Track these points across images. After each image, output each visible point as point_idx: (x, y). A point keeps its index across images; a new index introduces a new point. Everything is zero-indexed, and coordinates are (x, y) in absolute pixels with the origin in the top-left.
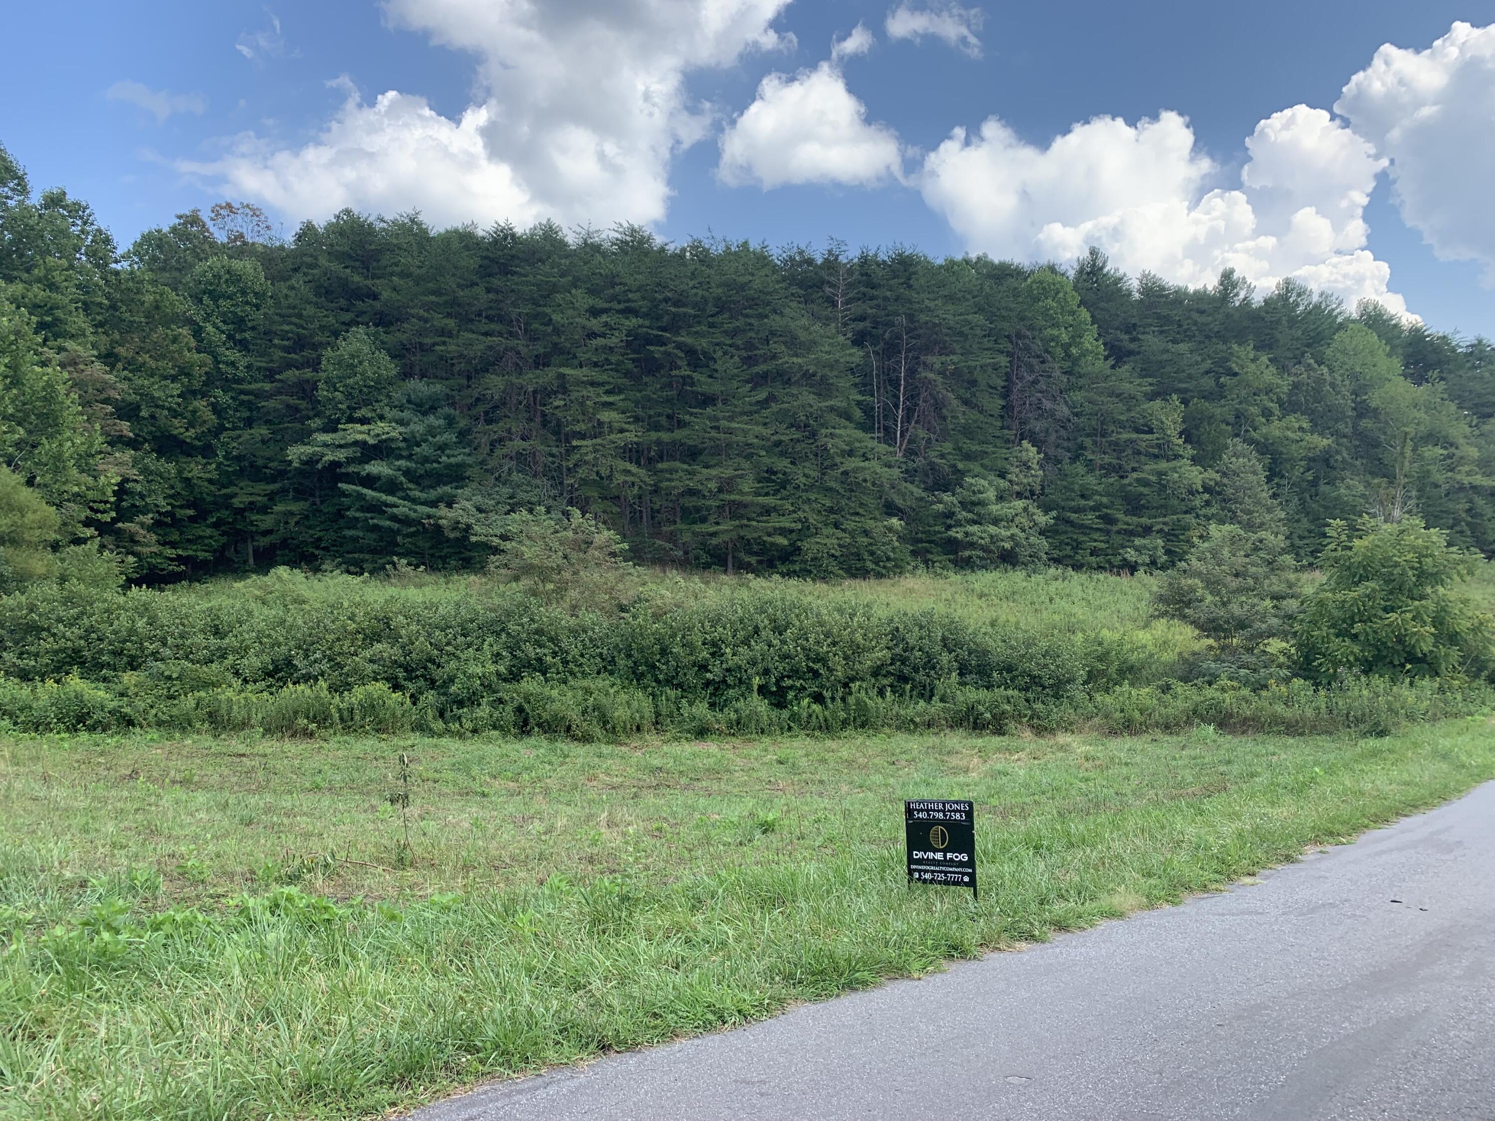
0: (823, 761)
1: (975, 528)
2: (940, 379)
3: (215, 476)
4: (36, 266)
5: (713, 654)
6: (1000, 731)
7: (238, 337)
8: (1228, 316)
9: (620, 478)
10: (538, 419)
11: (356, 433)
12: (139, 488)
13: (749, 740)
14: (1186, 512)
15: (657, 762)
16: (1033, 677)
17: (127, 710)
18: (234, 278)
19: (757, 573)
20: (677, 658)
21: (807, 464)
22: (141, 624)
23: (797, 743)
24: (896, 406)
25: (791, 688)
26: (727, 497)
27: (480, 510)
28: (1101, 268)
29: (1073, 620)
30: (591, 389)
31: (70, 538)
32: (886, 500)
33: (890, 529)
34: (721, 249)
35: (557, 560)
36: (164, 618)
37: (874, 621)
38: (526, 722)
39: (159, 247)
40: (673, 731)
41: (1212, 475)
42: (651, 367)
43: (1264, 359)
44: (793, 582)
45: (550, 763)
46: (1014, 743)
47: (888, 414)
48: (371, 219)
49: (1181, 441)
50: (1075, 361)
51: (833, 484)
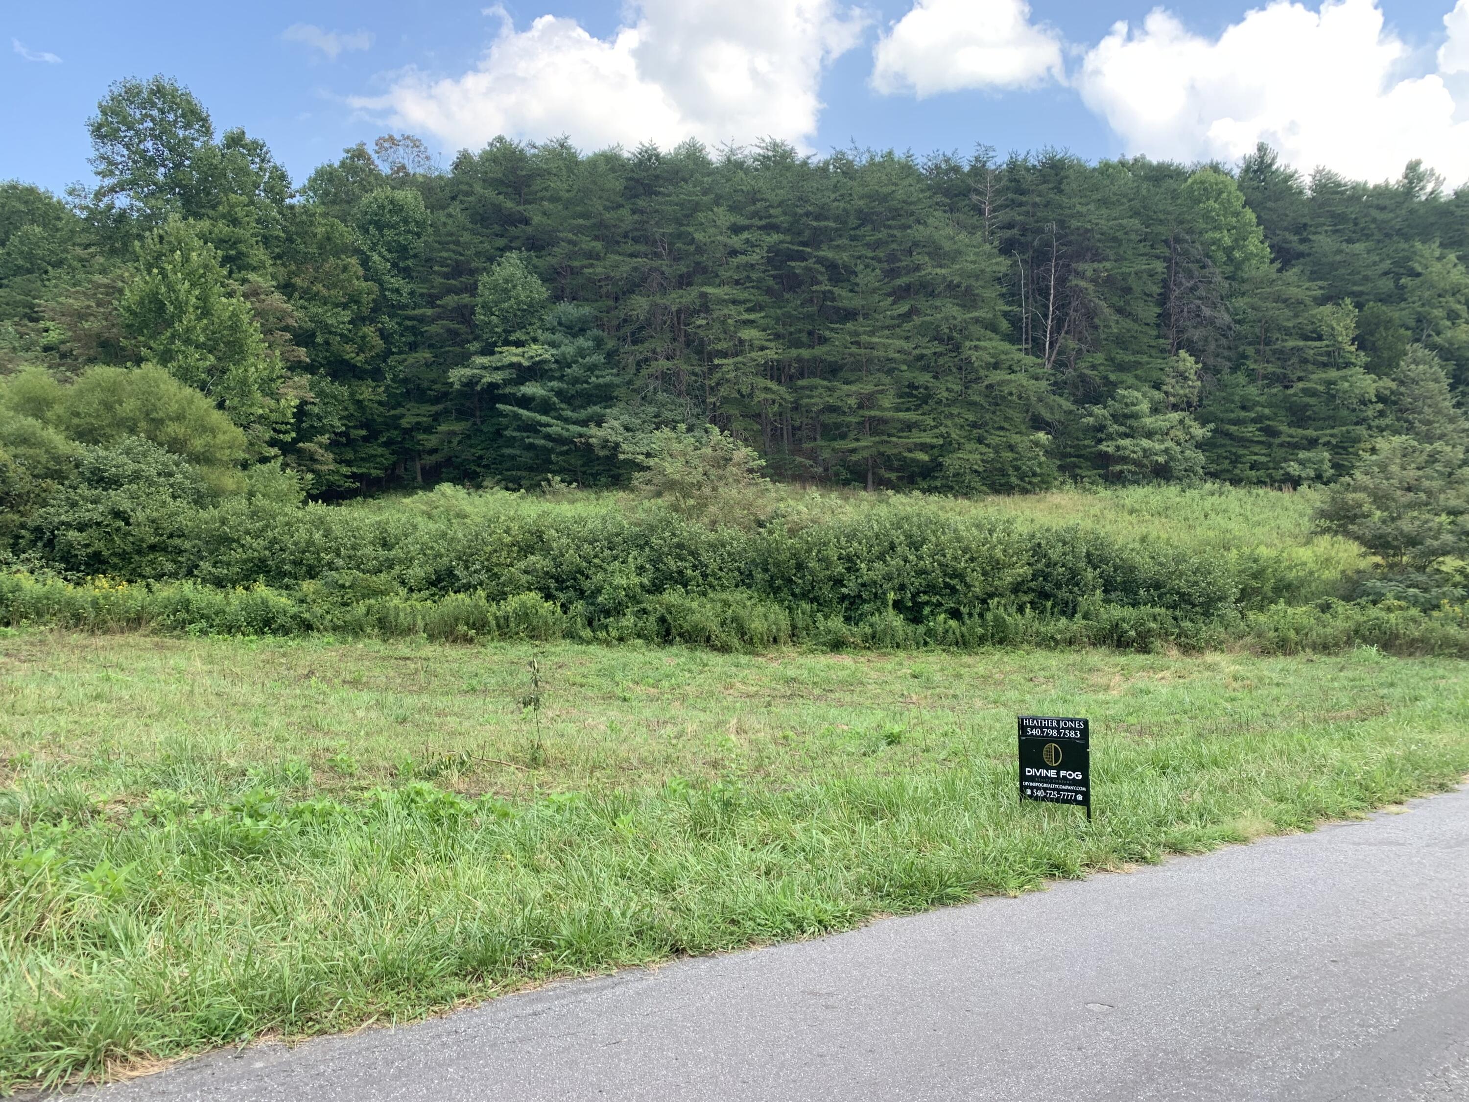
0: (959, 676)
1: (1126, 442)
2: (1091, 287)
3: (384, 398)
4: (219, 203)
5: (848, 569)
6: (1145, 649)
7: (401, 265)
8: (1412, 212)
9: (760, 396)
10: (682, 339)
11: (512, 355)
12: (316, 410)
13: (884, 654)
14: (1357, 424)
15: (791, 673)
16: (1182, 595)
17: (306, 615)
18: (397, 208)
19: (897, 489)
20: (812, 573)
21: (949, 378)
22: (317, 536)
23: (932, 658)
24: (1046, 316)
25: (927, 603)
26: (867, 413)
27: (627, 429)
28: (1271, 165)
29: (1228, 536)
30: (732, 307)
31: (257, 457)
32: (1033, 415)
33: (1037, 444)
34: (865, 160)
35: (697, 476)
36: (337, 530)
37: (1015, 537)
38: (668, 632)
39: (330, 180)
40: (808, 643)
41: (1387, 384)
42: (792, 283)
43: (1452, 257)
44: (934, 498)
45: (690, 671)
46: (1159, 661)
47: (1036, 324)
48: (522, 145)
49: (1353, 348)
50: (1238, 265)
51: (977, 398)
